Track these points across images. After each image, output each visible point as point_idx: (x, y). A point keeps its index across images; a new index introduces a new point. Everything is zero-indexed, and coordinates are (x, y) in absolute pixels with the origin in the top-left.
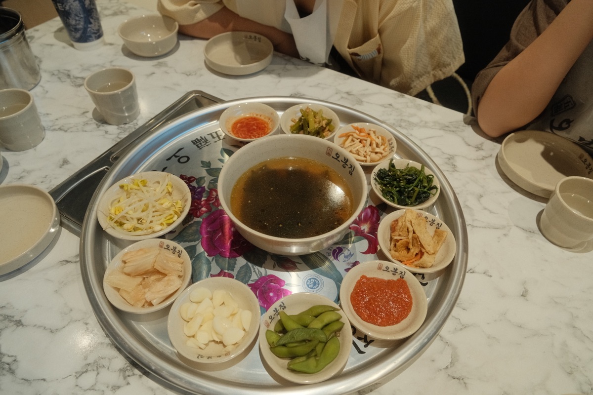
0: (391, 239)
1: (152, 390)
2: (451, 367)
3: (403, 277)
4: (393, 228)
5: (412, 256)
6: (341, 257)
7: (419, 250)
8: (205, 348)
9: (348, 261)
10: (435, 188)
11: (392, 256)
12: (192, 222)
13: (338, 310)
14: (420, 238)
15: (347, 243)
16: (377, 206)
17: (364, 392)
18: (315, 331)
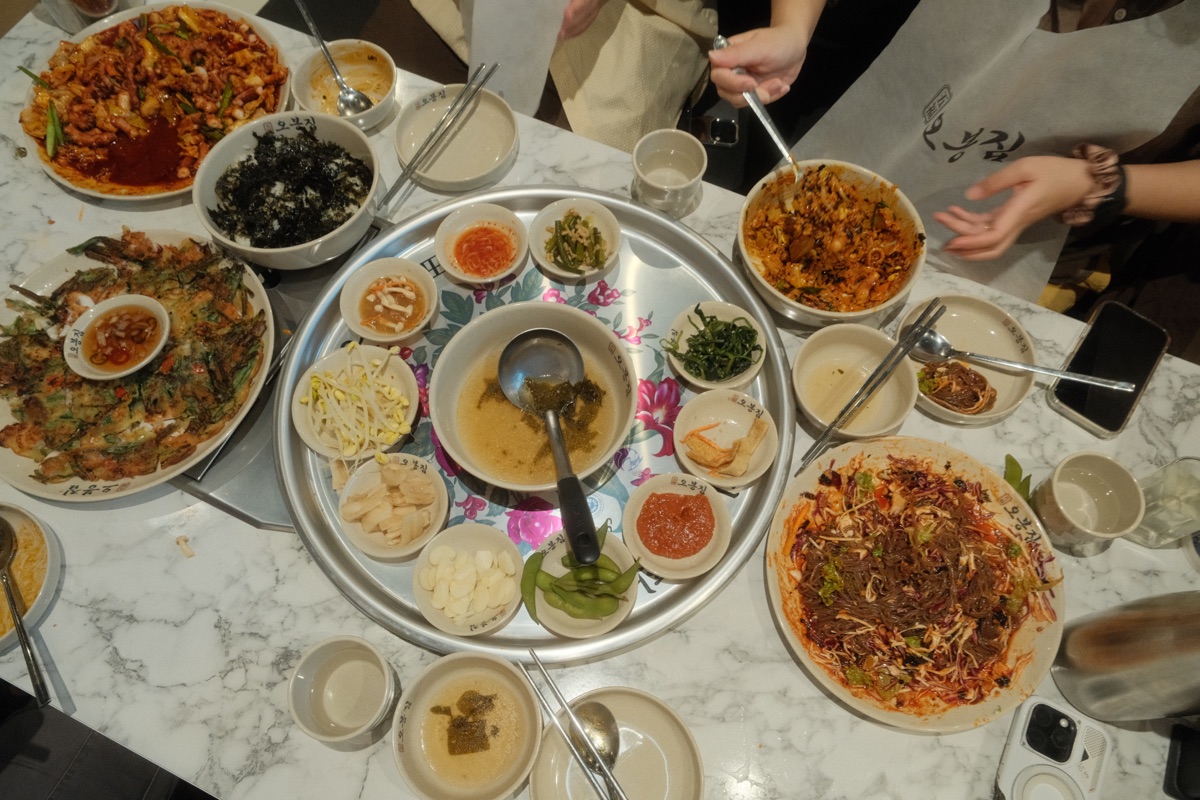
3: (703, 494)
6: (626, 464)
9: (636, 470)
10: (757, 348)
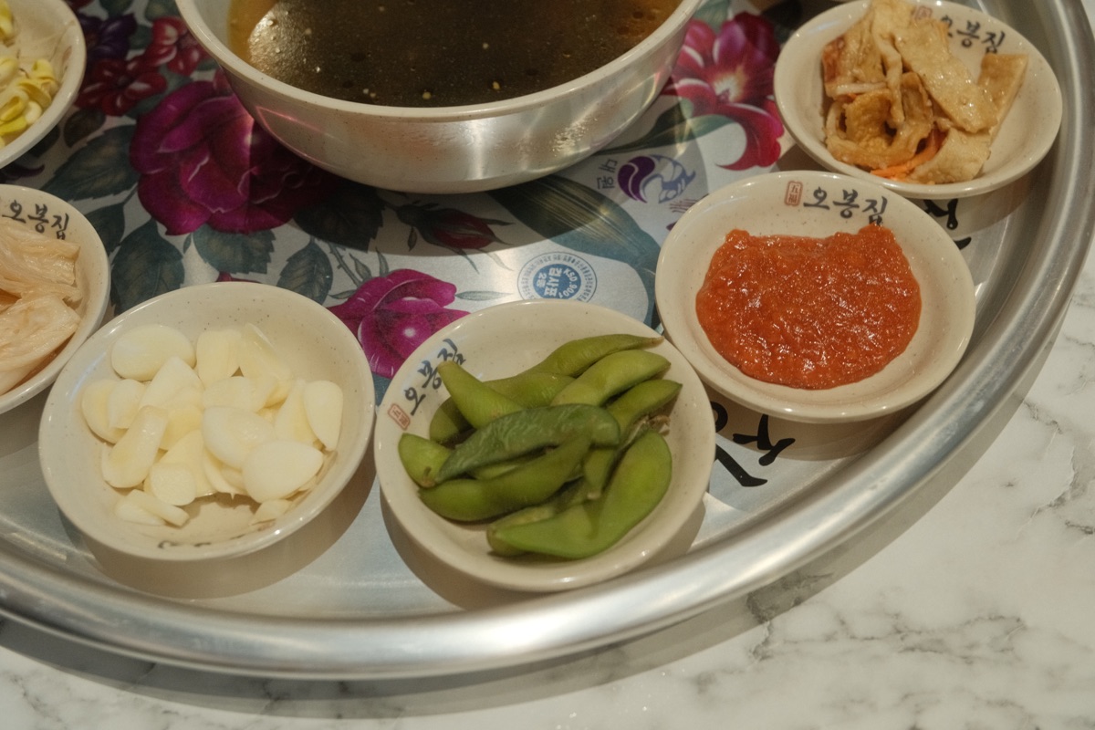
0: (828, 102)
1: (15, 679)
2: (1074, 497)
3: (880, 220)
4: (829, 68)
5: (906, 150)
6: (652, 189)
7: (930, 126)
8: (187, 522)
9: (678, 199)
11: (834, 154)
12: (98, 133)
13: (654, 343)
14: (929, 83)
15: (670, 141)
16: (765, 13)
17: (772, 608)
18: (578, 412)
